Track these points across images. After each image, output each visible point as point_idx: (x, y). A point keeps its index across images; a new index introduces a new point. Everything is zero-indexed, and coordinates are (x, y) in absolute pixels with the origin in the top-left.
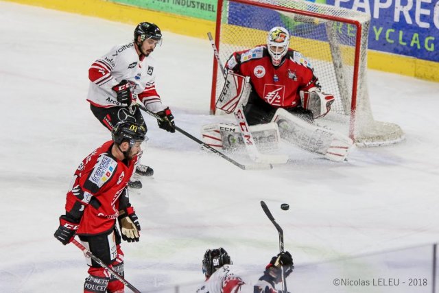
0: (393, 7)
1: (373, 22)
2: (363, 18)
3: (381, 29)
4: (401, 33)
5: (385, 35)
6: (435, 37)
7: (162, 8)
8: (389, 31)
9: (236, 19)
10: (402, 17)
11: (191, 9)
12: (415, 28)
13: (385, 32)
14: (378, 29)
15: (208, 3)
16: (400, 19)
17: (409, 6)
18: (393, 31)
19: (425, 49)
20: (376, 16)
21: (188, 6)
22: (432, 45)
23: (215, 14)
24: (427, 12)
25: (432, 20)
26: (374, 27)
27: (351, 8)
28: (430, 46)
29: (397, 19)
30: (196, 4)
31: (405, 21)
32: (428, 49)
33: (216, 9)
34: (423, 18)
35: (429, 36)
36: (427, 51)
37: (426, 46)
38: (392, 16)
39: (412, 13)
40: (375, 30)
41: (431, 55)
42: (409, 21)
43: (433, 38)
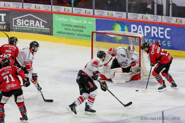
0: (151, 32)
1: (145, 37)
2: (141, 36)
3: (147, 39)
4: (154, 40)
5: (149, 41)
6: (166, 41)
7: (73, 37)
8: (150, 40)
9: (98, 39)
10: (154, 35)
11: (83, 37)
12: (159, 38)
13: (149, 40)
14: (146, 40)
15: (89, 35)
16: (154, 36)
17: (156, 31)
18: (151, 40)
19: (163, 45)
20: (145, 35)
21: (82, 36)
22: (165, 44)
23: (91, 38)
24: (162, 33)
25: (164, 35)
26: (145, 39)
27: (137, 33)
28: (164, 44)
29: (152, 36)
30: (85, 35)
31: (155, 36)
32: (164, 45)
33: (91, 37)
34: (161, 35)
35: (164, 41)
36: (163, 46)
37: (163, 44)
38: (151, 35)
39: (157, 33)
40: (145, 40)
41: (165, 47)
42: (157, 36)
43: (165, 41)
